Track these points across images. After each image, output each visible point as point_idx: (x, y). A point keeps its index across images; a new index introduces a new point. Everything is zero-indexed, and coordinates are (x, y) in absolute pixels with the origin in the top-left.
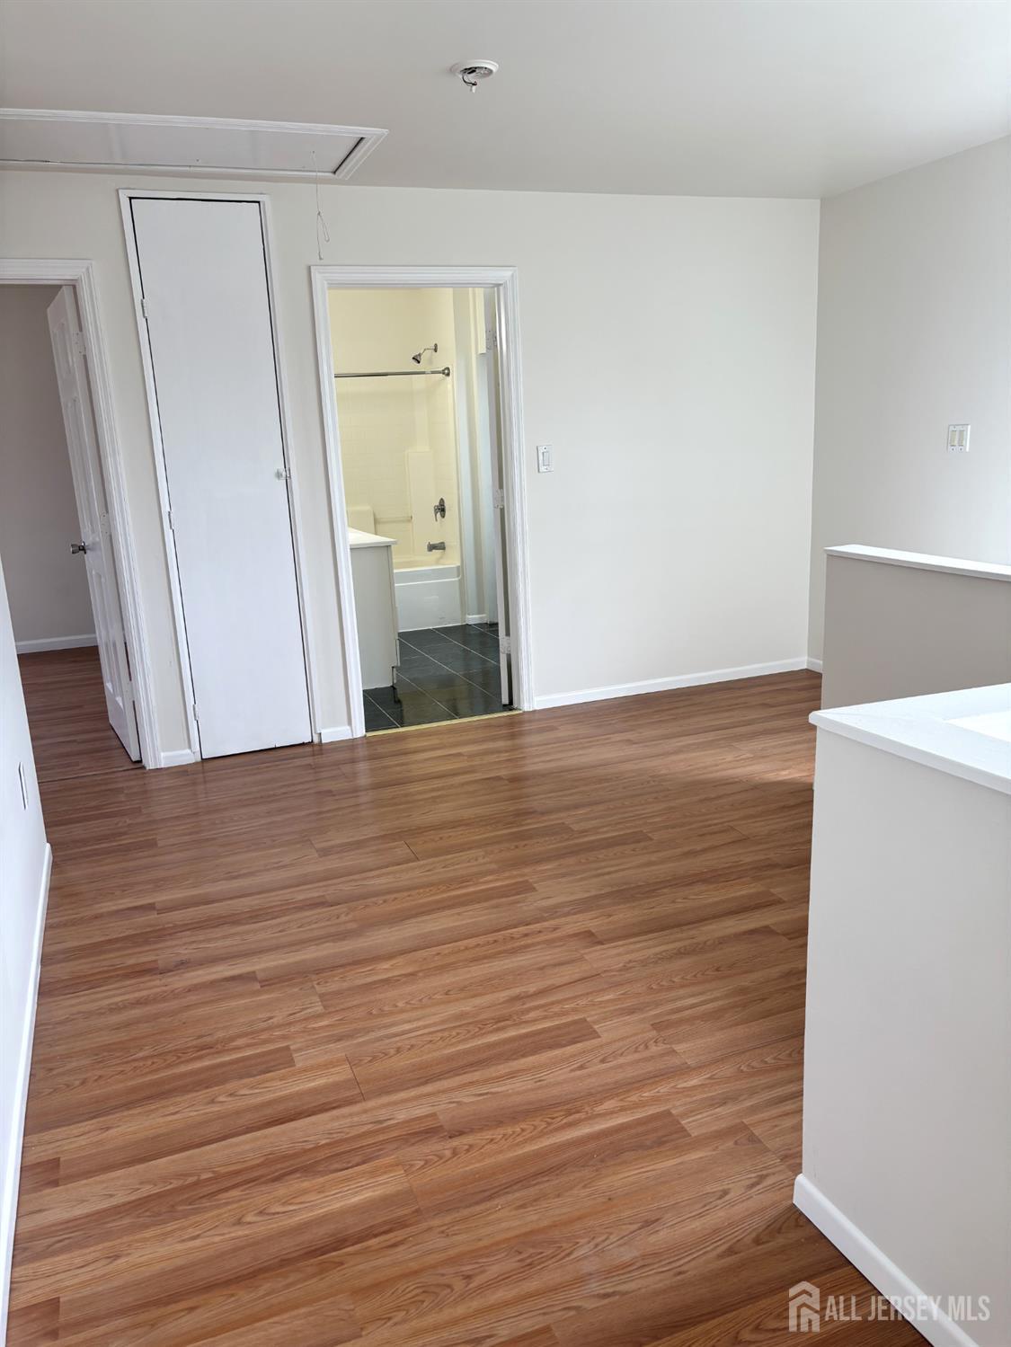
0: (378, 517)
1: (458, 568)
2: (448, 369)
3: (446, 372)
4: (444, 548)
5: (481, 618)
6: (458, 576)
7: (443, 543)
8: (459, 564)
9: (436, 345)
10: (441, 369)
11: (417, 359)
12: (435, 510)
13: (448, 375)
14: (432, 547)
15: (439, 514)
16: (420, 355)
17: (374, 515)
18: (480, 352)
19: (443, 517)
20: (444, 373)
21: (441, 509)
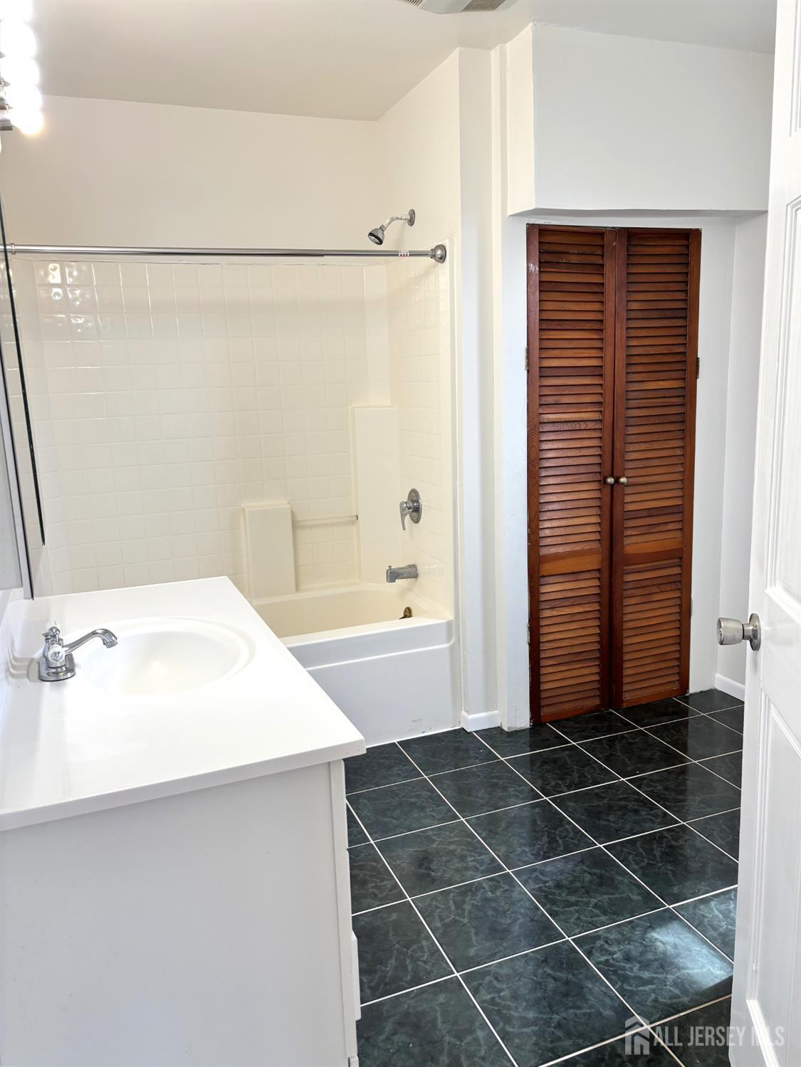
0: (299, 518)
1: (449, 624)
2: (442, 247)
3: (439, 255)
4: (415, 576)
5: (491, 718)
6: (449, 640)
7: (414, 566)
8: (451, 617)
9: (412, 213)
10: (428, 247)
11: (376, 237)
12: (402, 510)
13: (442, 259)
14: (393, 575)
15: (407, 518)
16: (382, 229)
17: (293, 515)
18: (510, 212)
19: (417, 521)
20: (433, 256)
21: (413, 508)
